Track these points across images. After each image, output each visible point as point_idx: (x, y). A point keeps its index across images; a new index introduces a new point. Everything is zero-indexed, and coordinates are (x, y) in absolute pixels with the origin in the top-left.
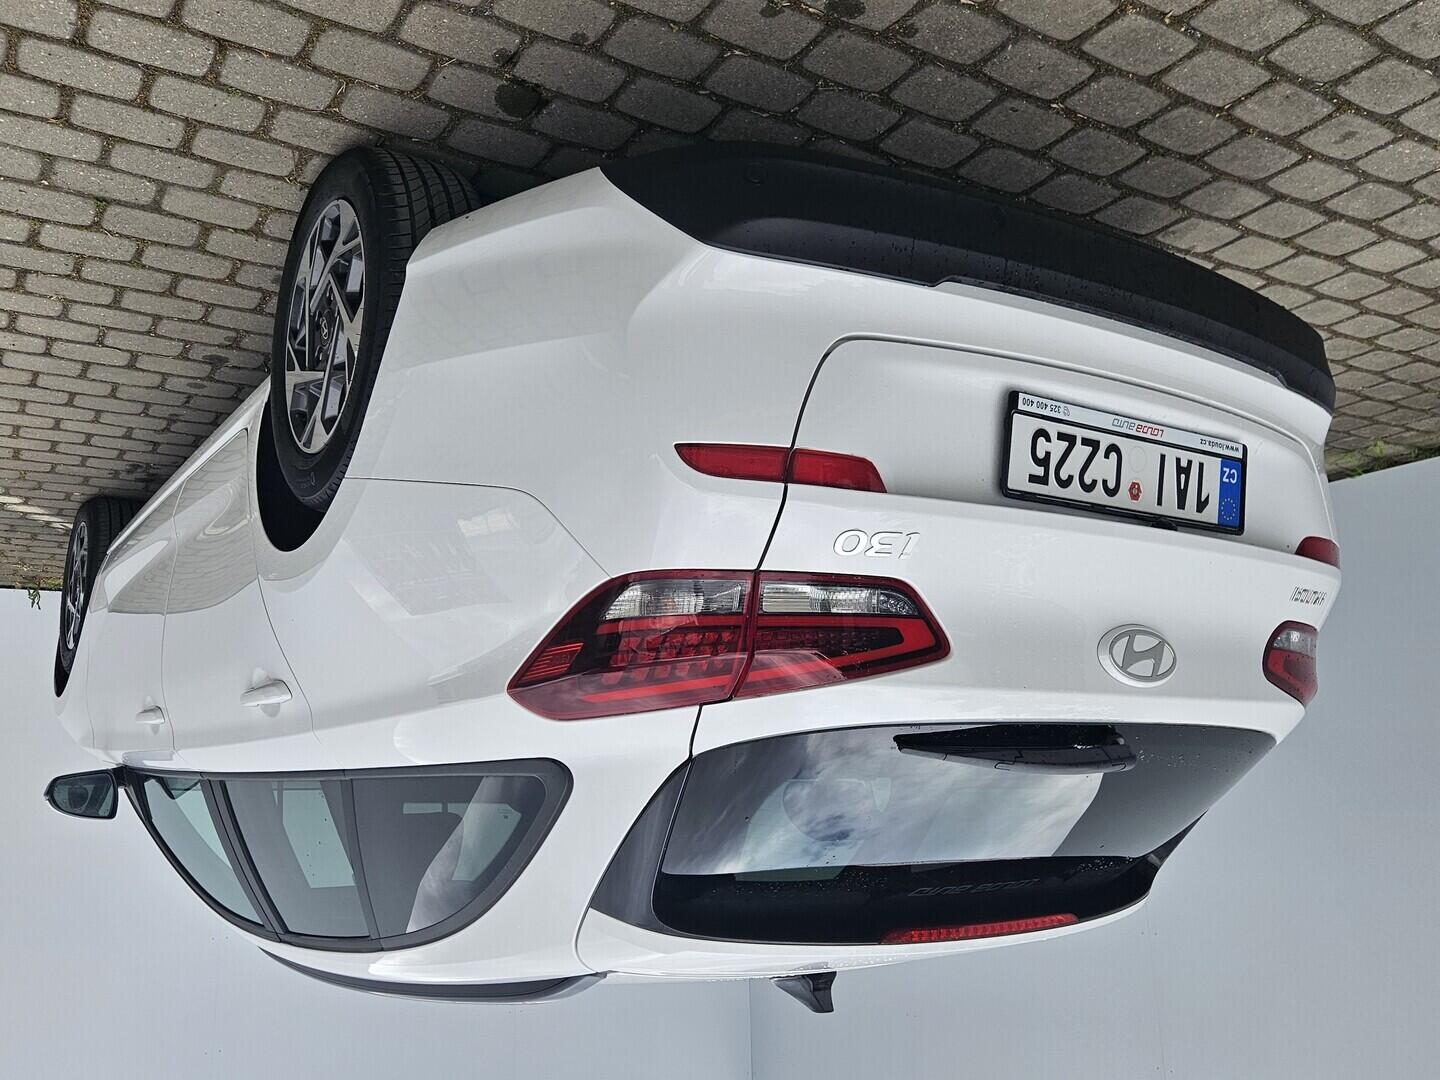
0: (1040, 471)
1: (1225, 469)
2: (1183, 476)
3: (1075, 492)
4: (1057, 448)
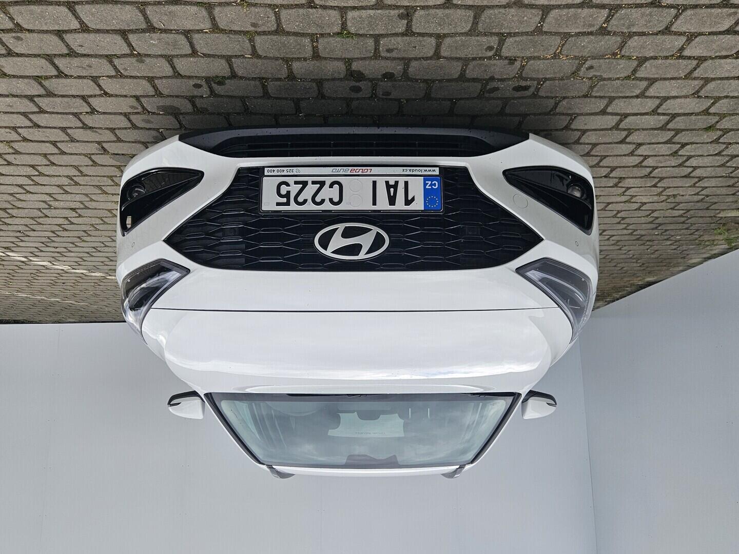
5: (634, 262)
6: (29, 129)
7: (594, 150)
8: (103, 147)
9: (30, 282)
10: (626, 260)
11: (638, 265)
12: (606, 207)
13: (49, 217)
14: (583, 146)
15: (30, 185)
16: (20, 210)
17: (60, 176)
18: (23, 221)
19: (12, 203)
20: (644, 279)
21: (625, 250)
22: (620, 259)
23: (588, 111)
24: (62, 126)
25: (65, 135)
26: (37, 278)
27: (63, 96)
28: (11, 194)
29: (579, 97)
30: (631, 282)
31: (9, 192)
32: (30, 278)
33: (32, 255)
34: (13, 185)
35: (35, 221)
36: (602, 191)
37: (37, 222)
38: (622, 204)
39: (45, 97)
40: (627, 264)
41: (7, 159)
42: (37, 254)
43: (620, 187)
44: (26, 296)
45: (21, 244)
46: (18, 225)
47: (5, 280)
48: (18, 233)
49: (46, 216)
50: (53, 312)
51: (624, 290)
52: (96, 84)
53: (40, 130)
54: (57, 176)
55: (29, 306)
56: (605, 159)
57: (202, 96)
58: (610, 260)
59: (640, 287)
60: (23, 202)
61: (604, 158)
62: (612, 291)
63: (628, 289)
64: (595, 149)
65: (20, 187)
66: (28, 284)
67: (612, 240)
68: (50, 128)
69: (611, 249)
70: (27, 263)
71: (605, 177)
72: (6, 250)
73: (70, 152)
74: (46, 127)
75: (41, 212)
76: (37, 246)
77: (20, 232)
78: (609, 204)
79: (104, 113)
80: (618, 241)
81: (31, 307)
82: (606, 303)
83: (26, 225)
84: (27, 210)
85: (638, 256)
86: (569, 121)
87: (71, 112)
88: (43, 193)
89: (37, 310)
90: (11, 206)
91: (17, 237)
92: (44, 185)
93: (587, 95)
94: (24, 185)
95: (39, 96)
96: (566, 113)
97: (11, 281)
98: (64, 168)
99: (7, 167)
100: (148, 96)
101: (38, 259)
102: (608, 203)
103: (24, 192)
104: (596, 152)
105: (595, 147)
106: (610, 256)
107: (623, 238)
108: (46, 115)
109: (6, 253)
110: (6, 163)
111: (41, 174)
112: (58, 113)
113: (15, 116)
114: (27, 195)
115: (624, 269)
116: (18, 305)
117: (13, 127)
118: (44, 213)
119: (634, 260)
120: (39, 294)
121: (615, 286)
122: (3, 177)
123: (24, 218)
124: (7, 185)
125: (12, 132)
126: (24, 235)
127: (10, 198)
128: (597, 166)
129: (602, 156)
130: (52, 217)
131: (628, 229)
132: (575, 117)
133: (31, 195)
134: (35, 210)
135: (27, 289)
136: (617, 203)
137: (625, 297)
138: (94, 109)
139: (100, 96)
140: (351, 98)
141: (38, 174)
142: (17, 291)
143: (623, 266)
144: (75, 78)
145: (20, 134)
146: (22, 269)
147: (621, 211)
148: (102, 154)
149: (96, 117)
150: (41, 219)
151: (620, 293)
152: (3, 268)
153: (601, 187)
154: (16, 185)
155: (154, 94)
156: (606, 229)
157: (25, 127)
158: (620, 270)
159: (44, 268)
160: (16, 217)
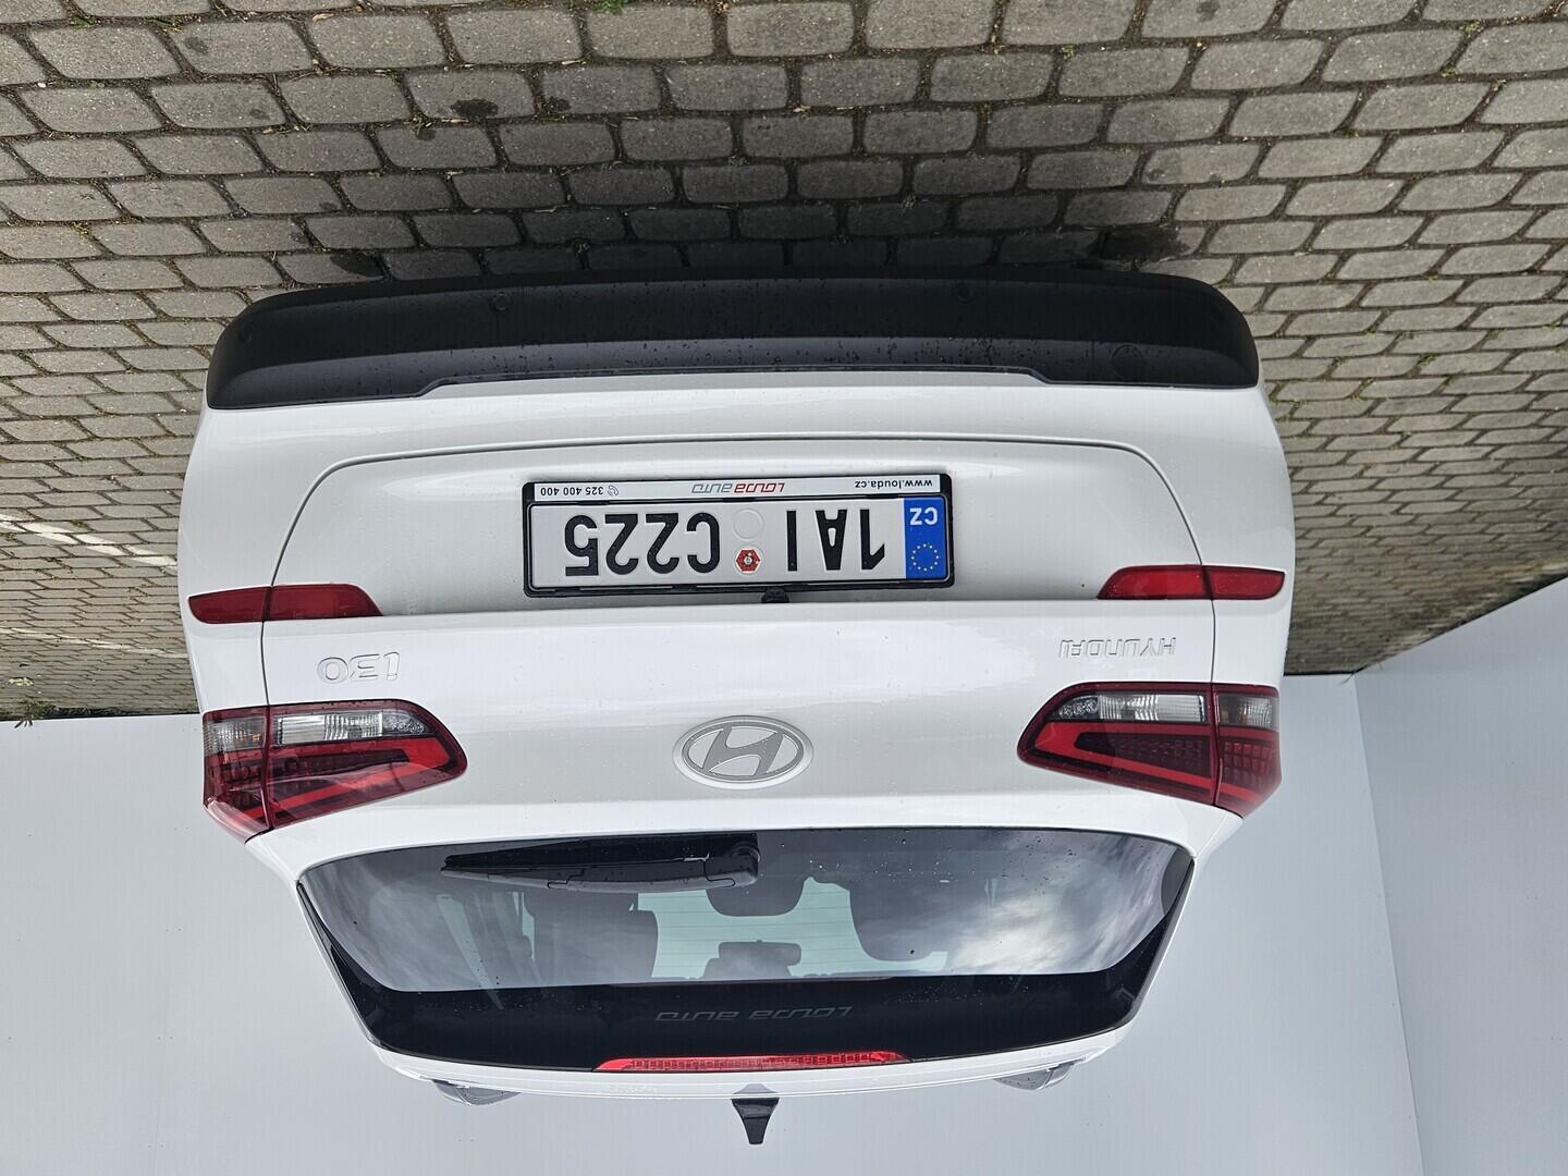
0: (584, 561)
1: (912, 510)
2: (832, 532)
3: (644, 575)
4: (607, 534)
5: (1529, 521)
6: (136, 185)
7: (1523, 191)
8: (307, 232)
9: (127, 612)
10: (1513, 515)
11: (1539, 528)
12: (1507, 362)
13: (175, 436)
14: (1500, 176)
15: (134, 348)
16: (111, 420)
17: (203, 319)
18: (115, 449)
19: (92, 400)
20: (1540, 565)
21: (1518, 486)
22: (1499, 511)
23: (1541, 67)
24: (213, 170)
25: (220, 199)
26: (143, 600)
27: (219, 79)
28: (91, 376)
29: (1528, 21)
30: (1506, 576)
31: (86, 371)
32: (128, 601)
33: (135, 540)
34: (95, 349)
35: (143, 447)
36: (1512, 314)
37: (147, 449)
38: (1549, 353)
39: (178, 83)
40: (1511, 525)
41: (83, 274)
42: (144, 536)
43: (1559, 301)
44: (119, 647)
45: (111, 511)
46: (104, 459)
47: (75, 607)
48: (105, 481)
49: (169, 434)
50: (174, 687)
51: (1482, 599)
52: (303, 38)
53: (162, 184)
54: (196, 320)
55: (122, 673)
56: (1545, 218)
57: (560, 64)
58: (1473, 515)
59: (1523, 589)
60: (119, 397)
61: (1544, 214)
62: (1453, 602)
63: (1489, 595)
64: (1529, 184)
65: (110, 354)
66: (122, 617)
67: (1496, 459)
68: (185, 177)
69: (1486, 484)
70: (123, 560)
71: (1531, 271)
72: (76, 529)
73: (229, 249)
74: (177, 177)
75: (158, 422)
76: (144, 516)
77: (108, 478)
78: (1517, 355)
79: (318, 127)
80: (1509, 461)
81: (128, 675)
82: (1429, 635)
83: (123, 460)
84: (126, 418)
85: (1544, 501)
86: (1484, 99)
87: (239, 125)
88: (163, 371)
89: (141, 683)
90: (88, 410)
91: (101, 493)
92: (166, 347)
93: (1551, 13)
94: (120, 348)
95: (163, 80)
96: (1481, 75)
97: (88, 609)
98: (214, 295)
99: (83, 299)
100: (425, 69)
101: (146, 549)
102: (1516, 350)
103: (122, 368)
104: (1527, 195)
105: (1530, 178)
106: (1478, 504)
107: (1522, 452)
108: (178, 139)
109: (78, 537)
110: (81, 288)
111: (162, 316)
112: (204, 132)
113: (104, 145)
114: (126, 376)
115: (1502, 539)
116: (99, 672)
117: (98, 179)
118: (163, 427)
119: (1532, 516)
120: (146, 641)
121: (1463, 588)
122: (73, 327)
123: (118, 439)
124: (82, 349)
125: (97, 195)
126: (117, 487)
127: (89, 387)
128: (1518, 239)
129: (1539, 206)
130: (182, 436)
131: (1544, 427)
132: (1500, 88)
133: (136, 375)
134: (143, 419)
135: (121, 629)
136: (1536, 349)
137: (1480, 616)
138: (293, 115)
139: (311, 73)
140: (932, 49)
141: (154, 316)
142: (100, 634)
143: (1499, 531)
144: (252, 19)
145: (113, 200)
146: (112, 577)
147: (1543, 373)
148: (303, 252)
149: (298, 137)
150: (158, 442)
151: (1471, 608)
152: (69, 576)
153: (1510, 303)
154: (102, 348)
155: (441, 60)
156: (1489, 427)
157: (128, 179)
158: (1490, 542)
159: (160, 574)
160: (102, 439)
